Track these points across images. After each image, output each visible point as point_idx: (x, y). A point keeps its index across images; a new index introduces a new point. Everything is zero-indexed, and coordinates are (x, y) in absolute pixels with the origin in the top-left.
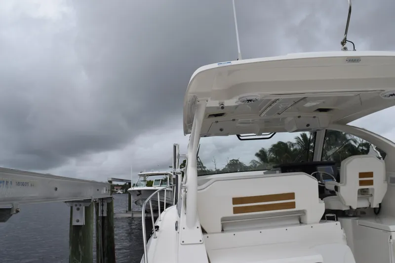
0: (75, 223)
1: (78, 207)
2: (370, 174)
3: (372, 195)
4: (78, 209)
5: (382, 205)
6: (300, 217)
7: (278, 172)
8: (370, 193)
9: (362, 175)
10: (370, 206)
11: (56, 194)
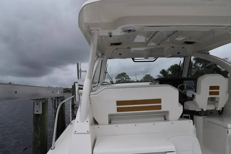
0: (36, 113)
1: (37, 102)
2: (217, 88)
3: (217, 102)
4: (38, 104)
5: (224, 109)
6: (165, 117)
7: (157, 83)
8: (217, 100)
9: (211, 88)
10: (216, 109)
11: (16, 95)
